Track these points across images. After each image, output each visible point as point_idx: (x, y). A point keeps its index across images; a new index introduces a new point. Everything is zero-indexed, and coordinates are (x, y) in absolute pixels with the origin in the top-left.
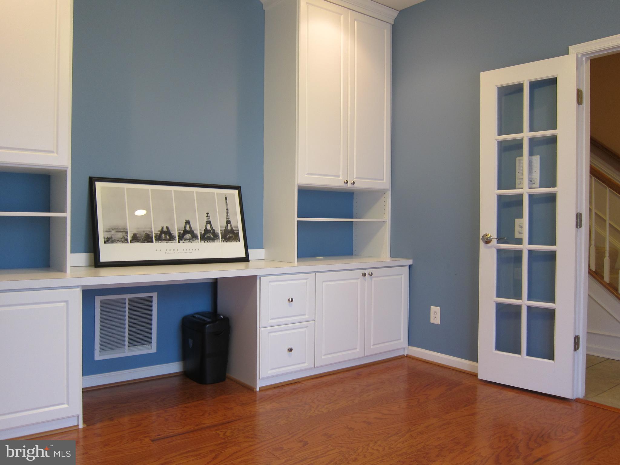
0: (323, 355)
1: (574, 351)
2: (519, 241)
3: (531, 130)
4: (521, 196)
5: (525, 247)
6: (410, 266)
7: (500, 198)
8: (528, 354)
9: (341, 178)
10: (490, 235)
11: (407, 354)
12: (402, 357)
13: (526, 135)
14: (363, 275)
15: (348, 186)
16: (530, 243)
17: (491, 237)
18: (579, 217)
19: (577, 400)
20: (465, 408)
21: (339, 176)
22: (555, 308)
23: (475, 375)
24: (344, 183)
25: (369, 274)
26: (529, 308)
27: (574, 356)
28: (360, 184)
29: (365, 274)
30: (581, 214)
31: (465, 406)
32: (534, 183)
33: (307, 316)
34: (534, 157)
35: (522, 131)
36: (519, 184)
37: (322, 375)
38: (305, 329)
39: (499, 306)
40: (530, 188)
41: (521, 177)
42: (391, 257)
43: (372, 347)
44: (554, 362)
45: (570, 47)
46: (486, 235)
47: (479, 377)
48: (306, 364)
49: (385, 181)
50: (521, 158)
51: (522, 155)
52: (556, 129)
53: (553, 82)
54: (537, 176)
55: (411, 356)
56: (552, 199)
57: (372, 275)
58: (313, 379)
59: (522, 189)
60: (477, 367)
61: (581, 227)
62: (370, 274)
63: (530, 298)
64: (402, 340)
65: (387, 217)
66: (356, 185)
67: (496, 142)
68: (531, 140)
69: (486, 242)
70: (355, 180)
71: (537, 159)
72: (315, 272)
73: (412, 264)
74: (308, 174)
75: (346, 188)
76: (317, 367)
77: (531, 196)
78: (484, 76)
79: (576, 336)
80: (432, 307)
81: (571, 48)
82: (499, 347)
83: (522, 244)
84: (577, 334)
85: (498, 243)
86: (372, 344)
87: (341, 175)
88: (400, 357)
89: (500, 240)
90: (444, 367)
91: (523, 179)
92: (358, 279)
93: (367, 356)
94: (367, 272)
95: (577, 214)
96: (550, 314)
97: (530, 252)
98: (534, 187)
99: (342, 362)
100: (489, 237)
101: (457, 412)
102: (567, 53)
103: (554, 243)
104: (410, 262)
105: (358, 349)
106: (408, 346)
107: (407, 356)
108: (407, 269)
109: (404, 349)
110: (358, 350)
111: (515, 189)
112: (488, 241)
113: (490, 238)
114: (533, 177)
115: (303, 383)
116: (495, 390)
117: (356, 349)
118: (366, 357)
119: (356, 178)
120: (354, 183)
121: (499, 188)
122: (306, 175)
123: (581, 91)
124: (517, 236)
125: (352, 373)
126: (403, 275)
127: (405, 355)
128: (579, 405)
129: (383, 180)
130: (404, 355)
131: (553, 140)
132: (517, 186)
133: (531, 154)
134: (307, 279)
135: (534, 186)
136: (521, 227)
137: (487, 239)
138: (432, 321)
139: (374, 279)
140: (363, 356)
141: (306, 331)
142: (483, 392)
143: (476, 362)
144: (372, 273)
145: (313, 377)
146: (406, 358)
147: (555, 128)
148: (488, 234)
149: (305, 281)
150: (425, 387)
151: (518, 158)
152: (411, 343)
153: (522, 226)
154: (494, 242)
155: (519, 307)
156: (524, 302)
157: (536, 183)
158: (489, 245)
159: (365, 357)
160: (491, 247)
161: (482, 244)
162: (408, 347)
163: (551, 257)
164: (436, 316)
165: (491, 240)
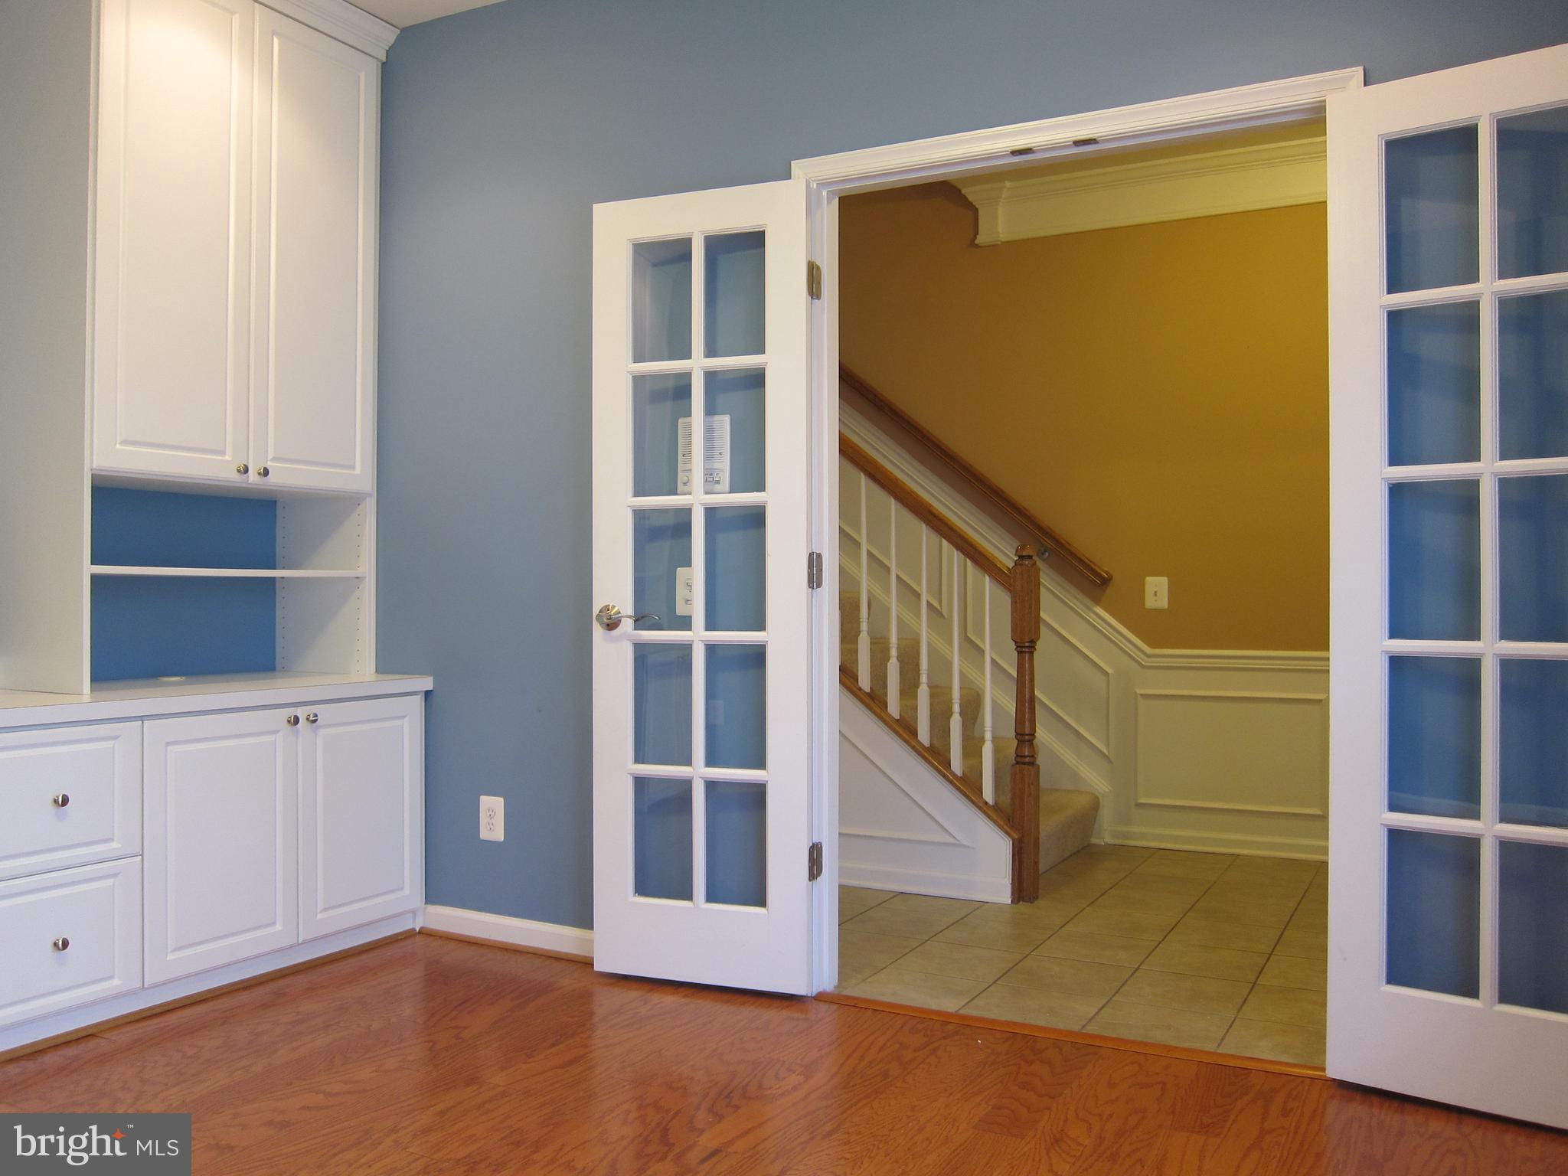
0: (169, 950)
1: (810, 880)
2: (685, 623)
3: (711, 351)
4: (686, 512)
5: (698, 636)
6: (428, 694)
7: (640, 516)
8: (711, 897)
9: (227, 458)
10: (616, 609)
11: (421, 925)
12: (410, 935)
13: (697, 364)
14: (289, 722)
15: (250, 482)
16: (710, 626)
17: (620, 612)
18: (814, 562)
19: (821, 998)
20: (551, 1051)
21: (223, 453)
22: (767, 782)
23: (587, 963)
24: (239, 471)
25: (308, 719)
26: (711, 786)
27: (811, 893)
28: (285, 477)
29: (297, 720)
30: (819, 556)
31: (553, 1045)
32: (718, 482)
33: (115, 845)
34: (717, 418)
35: (688, 355)
36: (685, 484)
37: (166, 1008)
38: (112, 880)
39: (641, 784)
40: (706, 493)
41: (688, 467)
42: (376, 671)
43: (319, 916)
44: (766, 912)
45: (792, 162)
46: (607, 608)
47: (598, 967)
48: (116, 982)
49: (358, 470)
50: (687, 420)
51: (688, 413)
52: (764, 353)
53: (755, 240)
54: (724, 465)
55: (432, 930)
56: (756, 518)
57: (315, 721)
58: (137, 1021)
59: (690, 494)
60: (592, 941)
61: (819, 585)
62: (311, 719)
63: (711, 761)
64: (407, 891)
65: (366, 566)
66: (273, 479)
67: (630, 379)
68: (710, 376)
69: (608, 625)
70: (270, 464)
71: (724, 422)
72: (142, 718)
73: (431, 688)
74: (125, 442)
75: (244, 485)
76: (152, 987)
77: (710, 512)
78: (602, 213)
79: (813, 844)
80: (483, 798)
81: (795, 165)
82: (645, 885)
83: (690, 629)
84: (816, 840)
85: (636, 628)
86: (320, 906)
87: (229, 450)
88: (404, 936)
89: (641, 621)
90: (515, 951)
91: (691, 470)
92: (276, 732)
93: (305, 942)
94: (301, 713)
95: (811, 555)
96: (756, 795)
97: (711, 649)
98: (716, 490)
99: (229, 965)
100: (615, 614)
101: (529, 1063)
102: (789, 177)
103: (761, 626)
104: (427, 683)
105: (278, 923)
106: (424, 905)
107: (424, 933)
108: (418, 702)
109: (414, 912)
110: (278, 927)
111: (677, 494)
112: (612, 625)
113: (617, 616)
114: (716, 466)
115: (106, 1036)
116: (632, 994)
117: (274, 923)
118: (302, 944)
119: (275, 459)
120: (266, 472)
121: (637, 493)
122: (118, 446)
123: (818, 268)
124: (681, 610)
125: (260, 991)
126: (407, 719)
127: (417, 930)
128: (823, 1007)
129: (353, 467)
130: (413, 930)
131: (756, 380)
132: (680, 487)
133: (710, 410)
134: (115, 738)
135: (717, 487)
136: (689, 586)
137: (611, 619)
138: (485, 834)
139: (323, 732)
140: (295, 942)
141: (114, 885)
142: (606, 1001)
143: (589, 929)
144: (316, 715)
145: (137, 1017)
146: (419, 939)
147: (760, 349)
148: (614, 607)
149: (109, 744)
150: (456, 1007)
151: (681, 421)
152: (433, 894)
153: (691, 586)
154: (627, 625)
155: (686, 785)
156: (699, 772)
157: (721, 482)
158: (616, 632)
159: (299, 945)
160: (619, 639)
161: (598, 631)
162: (425, 908)
163: (756, 657)
164: (493, 821)
165: (620, 621)
